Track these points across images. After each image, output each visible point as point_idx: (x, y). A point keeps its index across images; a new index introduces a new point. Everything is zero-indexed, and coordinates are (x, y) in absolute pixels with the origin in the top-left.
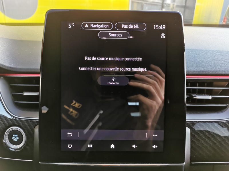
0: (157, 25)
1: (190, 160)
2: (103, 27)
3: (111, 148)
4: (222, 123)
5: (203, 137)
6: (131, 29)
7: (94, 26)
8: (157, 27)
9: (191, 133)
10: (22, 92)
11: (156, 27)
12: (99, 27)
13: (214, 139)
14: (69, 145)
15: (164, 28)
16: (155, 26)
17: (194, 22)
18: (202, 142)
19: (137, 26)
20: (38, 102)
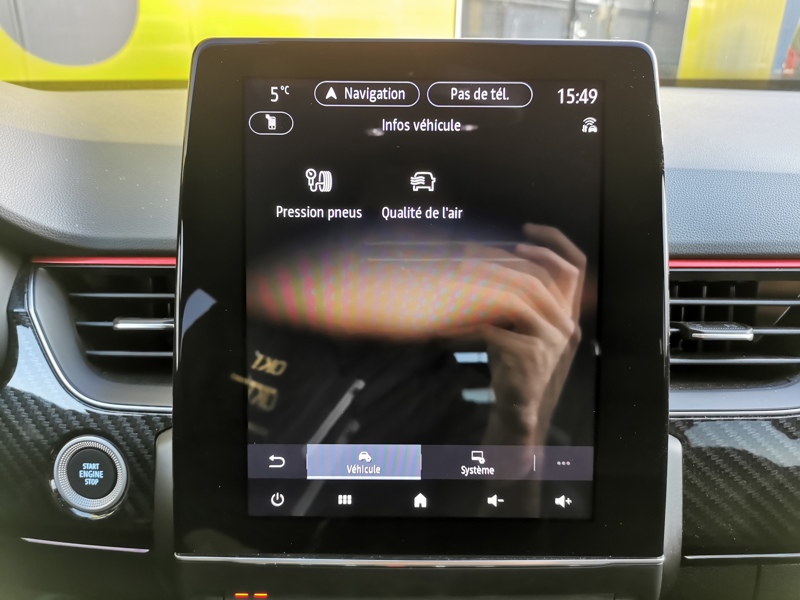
0: (569, 90)
1: (680, 546)
2: (387, 96)
3: (417, 505)
4: (788, 420)
5: (723, 470)
6: (481, 102)
7: (357, 95)
8: (569, 95)
9: (685, 456)
10: (111, 320)
11: (567, 95)
12: (372, 96)
13: (761, 476)
14: (275, 498)
15: (595, 98)
16: (562, 91)
17: (684, 71)
18: (722, 486)
19: (500, 94)
20: (171, 354)
